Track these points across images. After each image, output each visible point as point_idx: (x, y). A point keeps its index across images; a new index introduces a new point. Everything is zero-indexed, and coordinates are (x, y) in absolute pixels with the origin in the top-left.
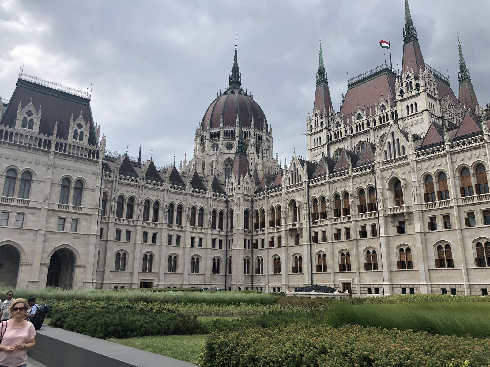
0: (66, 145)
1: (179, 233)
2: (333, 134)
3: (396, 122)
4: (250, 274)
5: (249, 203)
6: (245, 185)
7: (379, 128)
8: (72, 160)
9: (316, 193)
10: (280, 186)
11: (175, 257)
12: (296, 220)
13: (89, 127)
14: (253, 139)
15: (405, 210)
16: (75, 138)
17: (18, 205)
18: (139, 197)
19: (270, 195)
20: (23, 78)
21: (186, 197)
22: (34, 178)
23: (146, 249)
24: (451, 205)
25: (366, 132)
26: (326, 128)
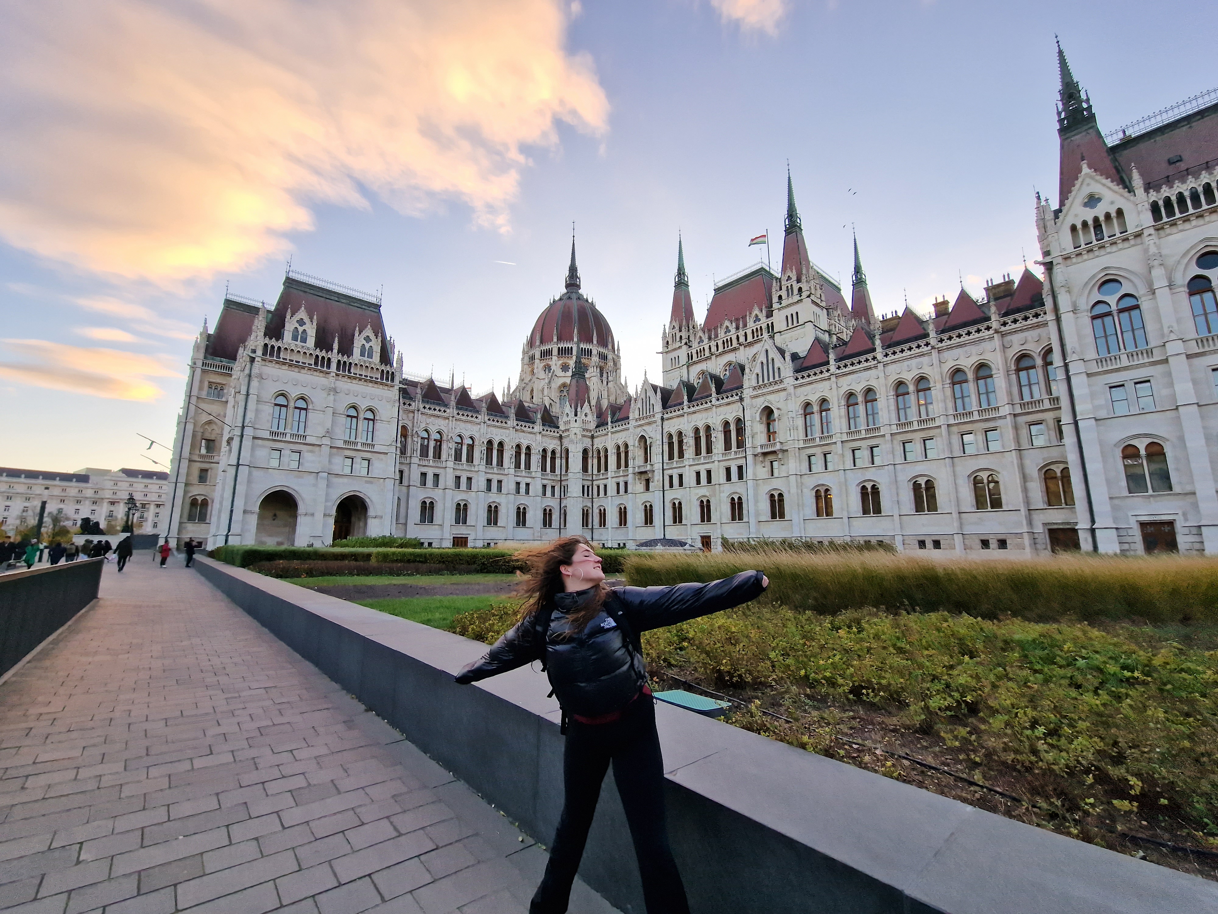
0: (350, 364)
1: (500, 477)
2: (694, 351)
3: (772, 337)
4: (590, 526)
5: (590, 440)
6: (583, 417)
7: (750, 344)
8: (360, 383)
9: (672, 427)
10: (628, 418)
11: (496, 507)
12: (646, 461)
13: (380, 339)
14: (595, 359)
15: (778, 447)
16: (362, 354)
17: (291, 440)
18: (448, 432)
19: (615, 429)
20: (292, 275)
21: (508, 431)
22: (310, 407)
23: (460, 496)
24: (834, 441)
25: (735, 349)
26: (686, 344)
